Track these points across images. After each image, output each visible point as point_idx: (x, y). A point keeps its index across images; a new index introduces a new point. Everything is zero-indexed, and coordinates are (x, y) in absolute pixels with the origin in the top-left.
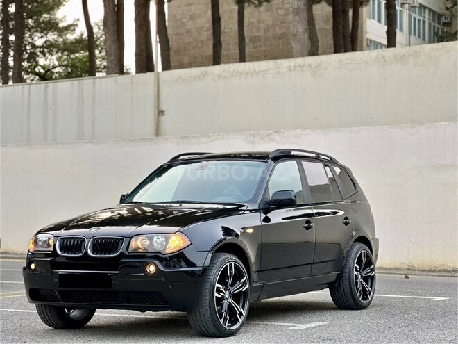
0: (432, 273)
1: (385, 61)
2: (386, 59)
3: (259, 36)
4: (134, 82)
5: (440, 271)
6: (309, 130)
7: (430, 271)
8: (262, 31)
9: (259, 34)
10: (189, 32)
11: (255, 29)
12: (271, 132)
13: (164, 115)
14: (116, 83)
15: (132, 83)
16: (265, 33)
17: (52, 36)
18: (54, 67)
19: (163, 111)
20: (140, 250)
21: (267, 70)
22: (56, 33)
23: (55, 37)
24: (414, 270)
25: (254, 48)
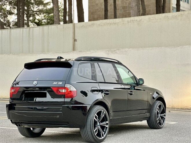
0: (182, 110)
1: (168, 18)
2: (169, 17)
3: (126, 6)
4: (65, 27)
5: (185, 109)
6: (131, 49)
7: (181, 109)
8: (128, 4)
9: (126, 5)
10: (97, 5)
11: (125, 3)
12: (116, 49)
13: (76, 41)
14: (57, 28)
15: (64, 28)
16: (129, 5)
17: (41, 7)
18: (42, 20)
19: (76, 40)
21: (119, 23)
22: (43, 5)
23: (42, 7)
24: (175, 108)
25: (124, 11)
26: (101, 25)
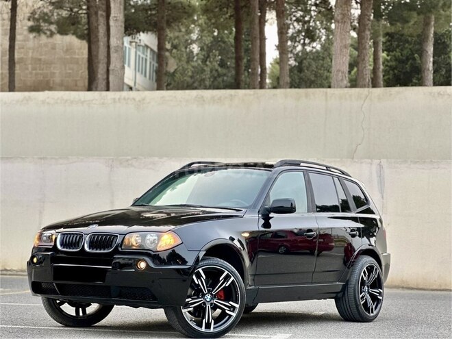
2: (205, 99)
20: (134, 248)
26: (48, 103)
